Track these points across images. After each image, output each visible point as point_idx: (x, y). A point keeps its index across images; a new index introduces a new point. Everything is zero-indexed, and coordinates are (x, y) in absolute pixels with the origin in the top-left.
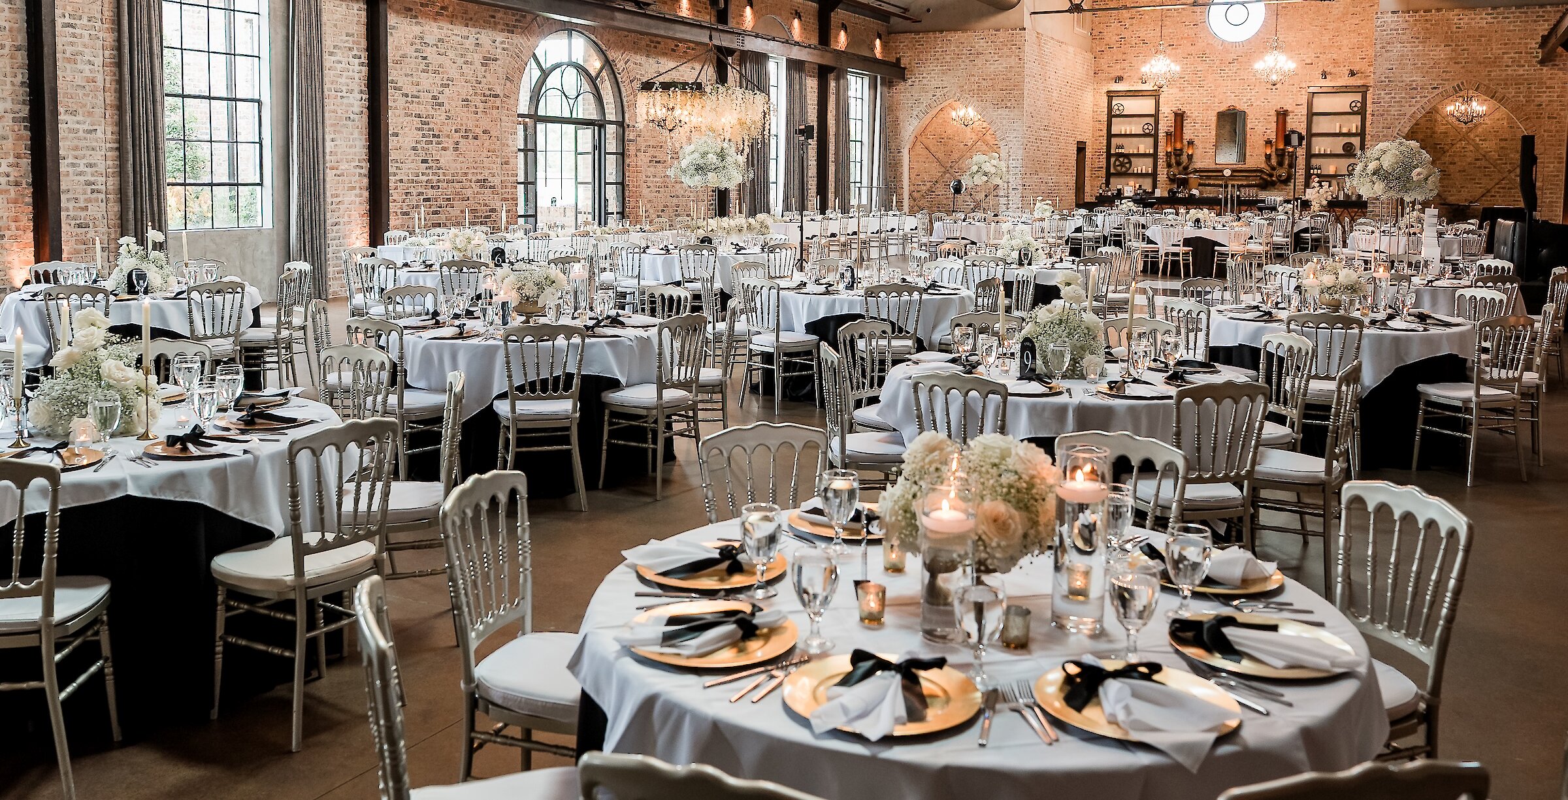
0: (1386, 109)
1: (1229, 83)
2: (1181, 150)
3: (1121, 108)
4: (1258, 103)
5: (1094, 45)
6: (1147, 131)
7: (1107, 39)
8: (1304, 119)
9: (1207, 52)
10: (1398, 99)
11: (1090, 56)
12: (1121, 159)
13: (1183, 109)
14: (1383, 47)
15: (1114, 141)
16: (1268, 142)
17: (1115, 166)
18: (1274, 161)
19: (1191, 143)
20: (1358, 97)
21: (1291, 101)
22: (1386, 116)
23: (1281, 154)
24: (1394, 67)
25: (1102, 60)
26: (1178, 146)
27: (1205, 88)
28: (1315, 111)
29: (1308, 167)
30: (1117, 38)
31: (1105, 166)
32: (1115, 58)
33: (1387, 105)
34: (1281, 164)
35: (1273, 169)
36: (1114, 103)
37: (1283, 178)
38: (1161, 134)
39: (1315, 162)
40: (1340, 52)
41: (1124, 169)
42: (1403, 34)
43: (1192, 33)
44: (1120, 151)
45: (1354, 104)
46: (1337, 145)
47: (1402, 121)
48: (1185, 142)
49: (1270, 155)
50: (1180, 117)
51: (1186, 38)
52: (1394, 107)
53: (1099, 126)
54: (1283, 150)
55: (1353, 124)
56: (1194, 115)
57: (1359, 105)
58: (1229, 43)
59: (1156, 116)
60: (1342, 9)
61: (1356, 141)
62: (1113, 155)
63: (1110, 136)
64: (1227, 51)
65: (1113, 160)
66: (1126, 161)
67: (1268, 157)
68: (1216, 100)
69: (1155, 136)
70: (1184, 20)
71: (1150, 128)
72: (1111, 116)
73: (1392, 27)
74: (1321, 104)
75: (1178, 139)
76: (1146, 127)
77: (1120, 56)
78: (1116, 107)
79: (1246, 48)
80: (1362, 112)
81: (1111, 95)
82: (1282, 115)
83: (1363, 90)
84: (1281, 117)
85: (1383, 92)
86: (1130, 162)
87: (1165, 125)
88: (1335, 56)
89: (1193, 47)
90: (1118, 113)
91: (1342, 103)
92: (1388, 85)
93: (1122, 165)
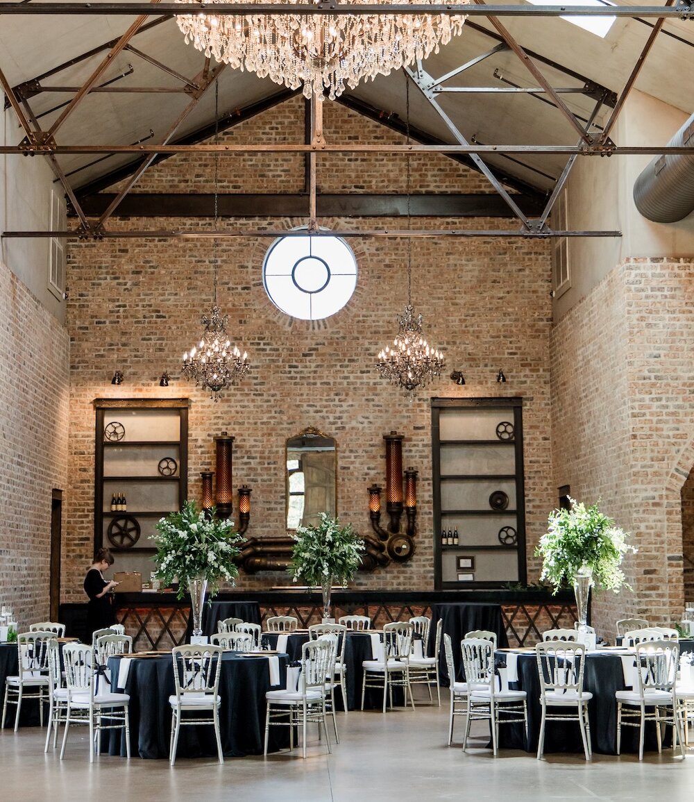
0: (654, 425)
1: (305, 389)
2: (229, 505)
3: (119, 430)
4: (354, 424)
5: (70, 317)
6: (166, 472)
7: (93, 306)
8: (428, 451)
9: (267, 334)
10: (671, 410)
11: (63, 334)
12: (121, 523)
13: (231, 433)
14: (642, 319)
15: (109, 491)
16: (374, 491)
17: (111, 536)
18: (385, 523)
19: (245, 492)
20: (509, 417)
21: (405, 421)
22: (655, 438)
23: (395, 511)
24: (662, 353)
25: (85, 345)
26: (224, 499)
27: (265, 397)
28: (442, 438)
29: (439, 534)
30: (111, 306)
31: (92, 536)
32: (108, 339)
33: (655, 419)
34: (395, 528)
35: (383, 536)
36: (107, 420)
37: (403, 554)
38: (193, 477)
39: (448, 524)
40: (477, 342)
41: (126, 541)
42: (673, 297)
43: (240, 302)
44: (120, 508)
45: (502, 429)
46: (479, 496)
47: (683, 448)
48: (235, 491)
49: (378, 513)
50: (224, 446)
51: (230, 310)
52: (666, 422)
53: (80, 462)
54: (399, 504)
55: (505, 461)
56: (247, 444)
57: (510, 429)
58: (302, 321)
59: (181, 446)
60: (476, 273)
61: (509, 488)
62: (108, 515)
63: (101, 480)
64: (300, 335)
65: (106, 523)
66: (130, 525)
67: (375, 517)
68: (285, 418)
69: (181, 481)
70: (226, 279)
71: (172, 466)
72: (101, 444)
73: (654, 284)
74: (455, 426)
75: (225, 484)
76: (164, 464)
77: (117, 338)
78: (110, 429)
79: (330, 330)
80: (516, 440)
81: (103, 406)
82: (393, 444)
83: (515, 404)
84: (393, 448)
85: (647, 397)
86: (137, 529)
87: (199, 461)
88: (470, 348)
89: (242, 327)
90: (113, 439)
91: (482, 425)
92: (653, 385)
93: (123, 533)
